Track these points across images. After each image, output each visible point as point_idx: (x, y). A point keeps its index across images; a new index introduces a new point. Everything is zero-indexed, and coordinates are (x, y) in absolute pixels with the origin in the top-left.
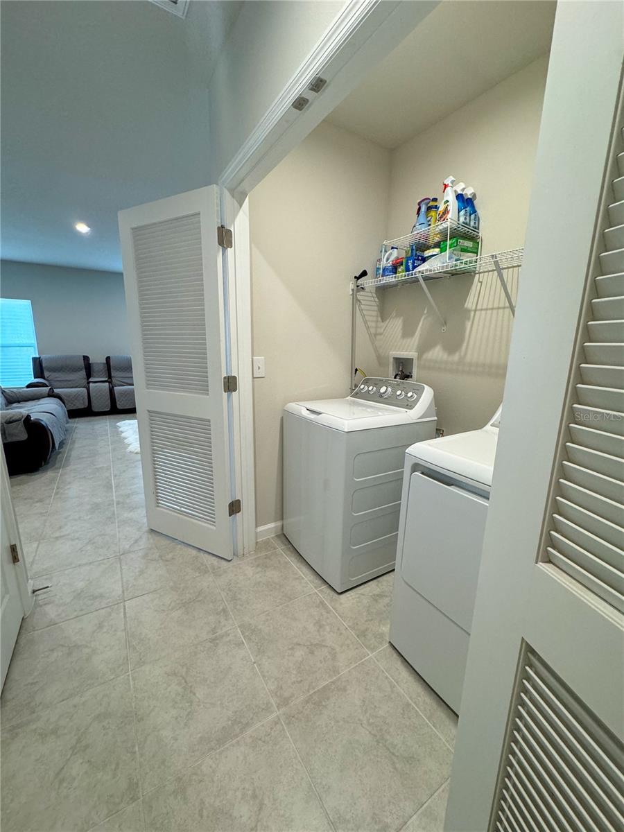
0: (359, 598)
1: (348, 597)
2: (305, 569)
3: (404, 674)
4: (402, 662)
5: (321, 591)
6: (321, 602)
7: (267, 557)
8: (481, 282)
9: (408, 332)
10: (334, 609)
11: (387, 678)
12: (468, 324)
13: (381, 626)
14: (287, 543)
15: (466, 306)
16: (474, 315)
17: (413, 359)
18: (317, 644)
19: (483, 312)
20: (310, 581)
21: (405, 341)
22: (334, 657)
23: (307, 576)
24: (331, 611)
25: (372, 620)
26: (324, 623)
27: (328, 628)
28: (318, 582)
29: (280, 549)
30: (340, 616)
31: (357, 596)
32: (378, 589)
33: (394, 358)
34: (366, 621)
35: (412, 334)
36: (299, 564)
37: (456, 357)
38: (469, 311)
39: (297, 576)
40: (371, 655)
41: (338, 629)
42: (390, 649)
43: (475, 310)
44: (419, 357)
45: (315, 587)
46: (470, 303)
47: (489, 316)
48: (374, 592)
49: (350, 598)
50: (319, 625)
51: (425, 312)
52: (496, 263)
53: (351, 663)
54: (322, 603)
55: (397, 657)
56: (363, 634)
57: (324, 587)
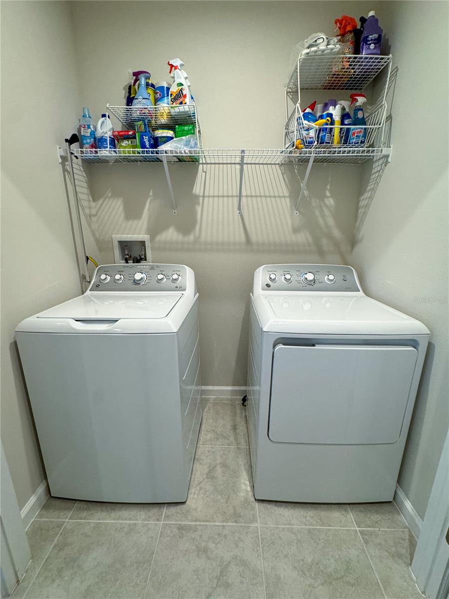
0: (201, 489)
1: (193, 498)
2: (126, 513)
3: (286, 513)
4: (276, 505)
5: (167, 517)
6: (179, 529)
7: (60, 547)
8: (206, 172)
9: (132, 213)
10: (196, 521)
11: (283, 529)
12: (199, 209)
13: (238, 494)
14: (70, 504)
15: (194, 192)
16: (203, 201)
17: (144, 242)
18: (221, 572)
19: (211, 199)
20: (145, 520)
21: (130, 223)
22: (244, 563)
23: (139, 518)
24: (195, 526)
25: (229, 497)
26: (203, 544)
27: (211, 545)
28: (154, 511)
29: (67, 519)
30: (207, 521)
31: (198, 488)
32: (205, 467)
33: (118, 241)
34: (227, 502)
35: (138, 216)
36: (113, 515)
37: (191, 237)
38: (197, 197)
39: (126, 530)
40: (259, 526)
41: (219, 535)
42: (262, 505)
43: (204, 196)
44: (152, 239)
45: (158, 520)
46: (198, 189)
47: (216, 202)
48: (205, 472)
49: (195, 496)
50: (203, 551)
51: (151, 194)
52: (242, 158)
53: (257, 550)
54: (181, 528)
55: (271, 506)
56: (236, 516)
57: (165, 511)
